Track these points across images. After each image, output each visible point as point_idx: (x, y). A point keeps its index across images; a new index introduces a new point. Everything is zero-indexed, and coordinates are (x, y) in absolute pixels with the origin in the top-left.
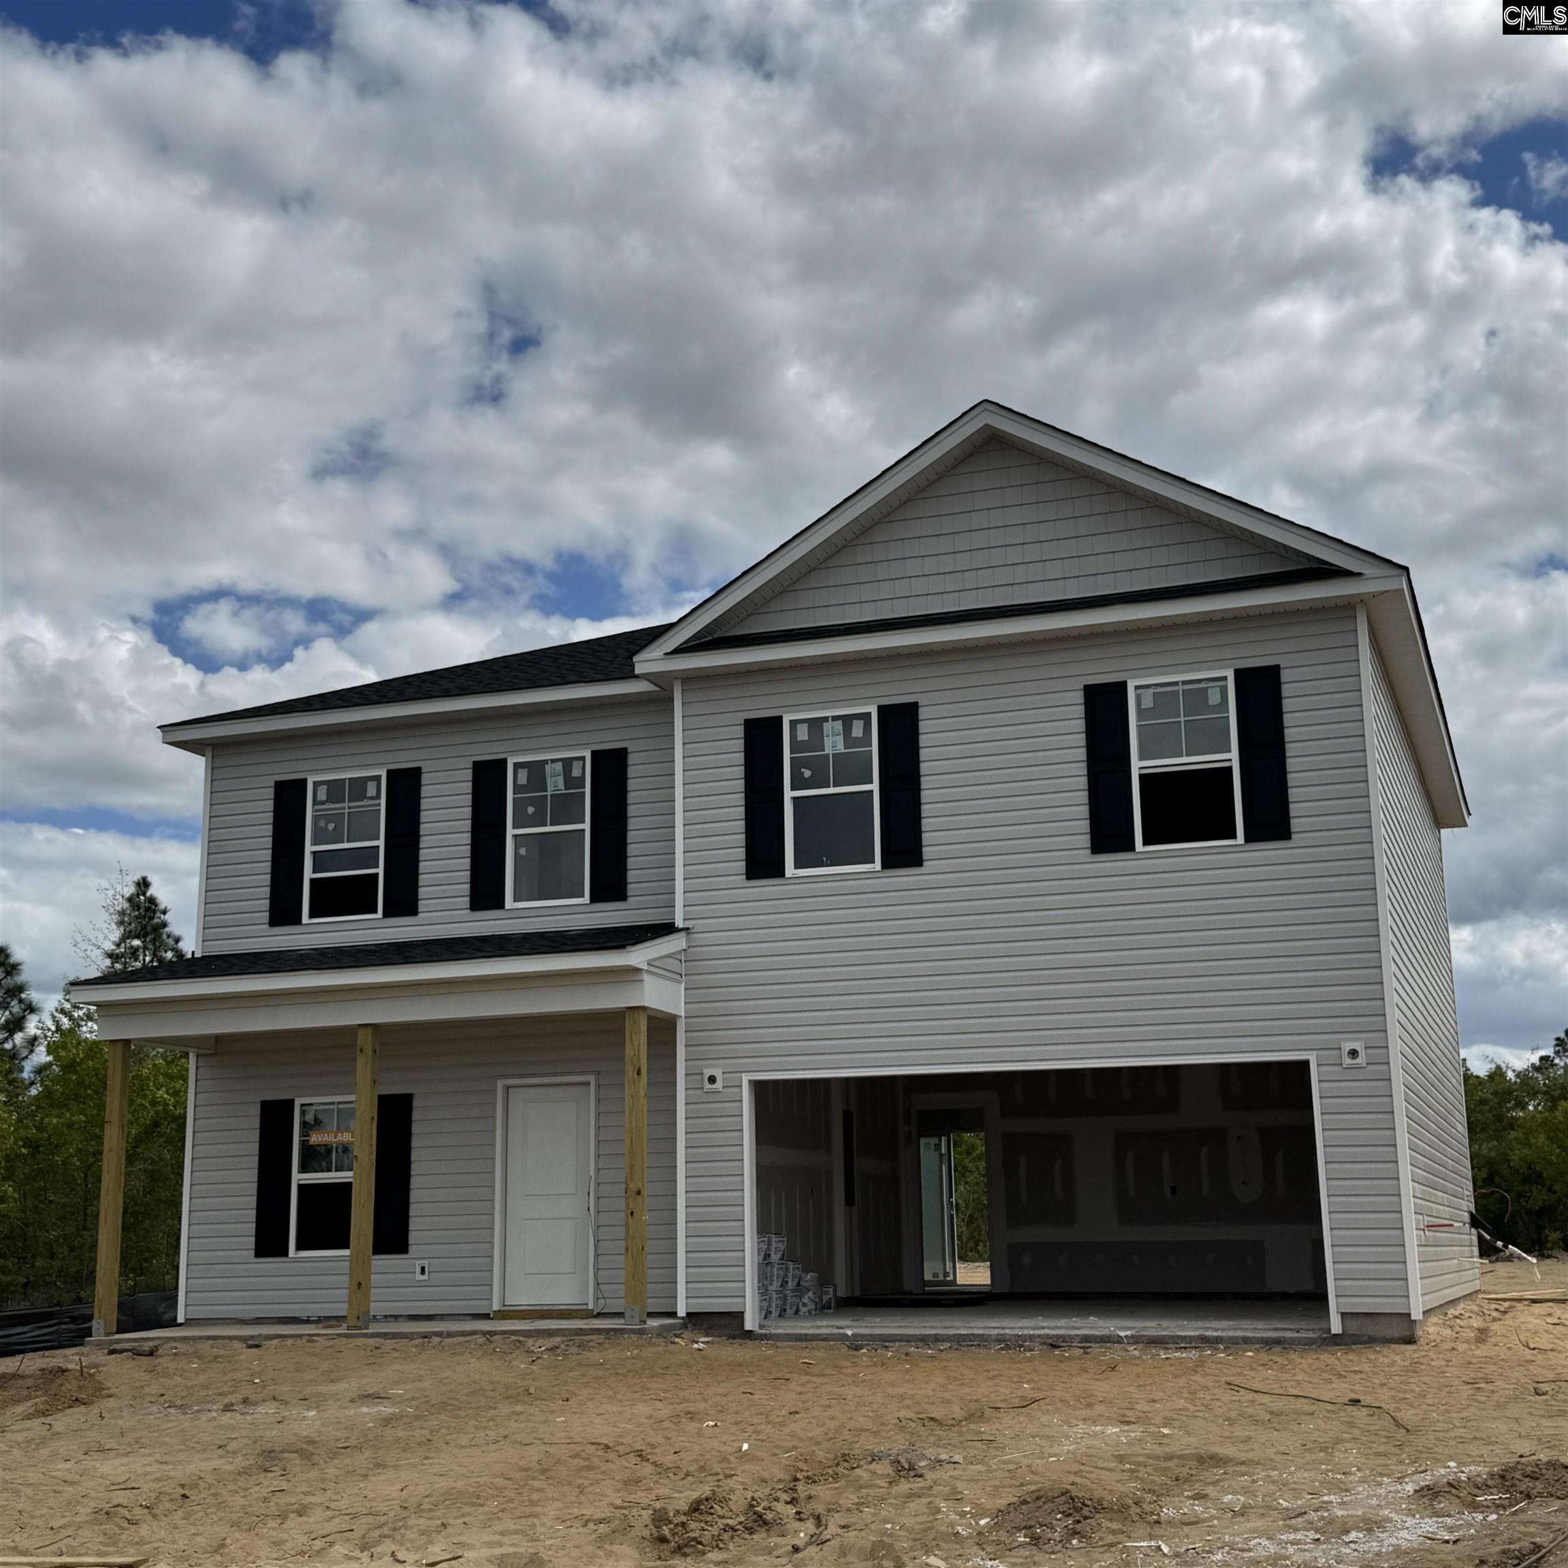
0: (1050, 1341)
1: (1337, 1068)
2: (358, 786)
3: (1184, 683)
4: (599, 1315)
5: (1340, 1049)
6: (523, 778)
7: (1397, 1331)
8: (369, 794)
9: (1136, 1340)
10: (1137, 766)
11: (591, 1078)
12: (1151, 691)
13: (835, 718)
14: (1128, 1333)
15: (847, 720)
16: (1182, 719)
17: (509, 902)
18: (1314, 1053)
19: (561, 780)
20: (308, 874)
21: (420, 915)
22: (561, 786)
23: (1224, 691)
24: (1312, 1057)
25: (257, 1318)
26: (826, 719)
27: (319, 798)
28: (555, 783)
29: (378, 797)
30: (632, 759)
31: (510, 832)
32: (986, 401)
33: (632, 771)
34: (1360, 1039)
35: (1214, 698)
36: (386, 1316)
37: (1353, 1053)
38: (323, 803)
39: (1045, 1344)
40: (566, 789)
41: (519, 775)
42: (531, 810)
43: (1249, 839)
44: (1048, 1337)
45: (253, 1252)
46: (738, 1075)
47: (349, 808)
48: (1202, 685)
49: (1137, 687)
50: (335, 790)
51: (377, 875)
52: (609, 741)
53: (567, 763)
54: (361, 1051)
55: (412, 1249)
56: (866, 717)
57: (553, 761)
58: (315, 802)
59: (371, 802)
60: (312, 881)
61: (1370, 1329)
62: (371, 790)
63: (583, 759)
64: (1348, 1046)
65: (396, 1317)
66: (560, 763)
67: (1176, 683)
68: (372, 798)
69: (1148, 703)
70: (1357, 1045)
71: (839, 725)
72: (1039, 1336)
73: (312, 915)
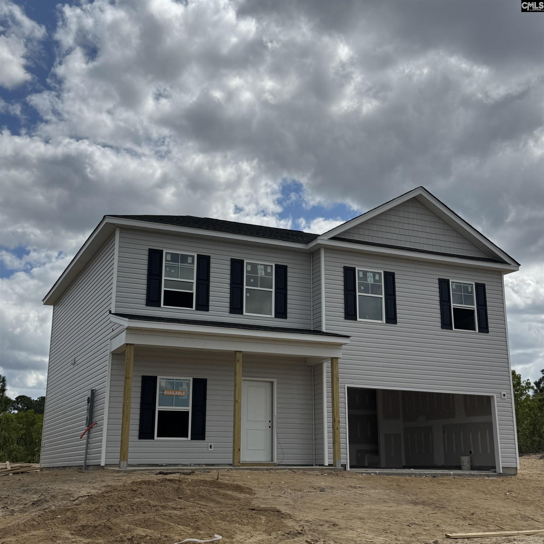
0: (433, 475)
1: (500, 399)
2: (184, 258)
3: (463, 283)
4: (279, 465)
5: (501, 394)
6: (249, 268)
7: (513, 472)
8: (189, 262)
9: (454, 475)
10: (453, 305)
11: (275, 380)
12: (455, 284)
13: (371, 272)
14: (452, 473)
15: (374, 274)
16: (463, 294)
17: (244, 313)
18: (496, 394)
19: (263, 272)
20: (163, 289)
21: (209, 312)
22: (263, 274)
23: (472, 288)
24: (495, 395)
25: (139, 464)
26: (368, 272)
27: (167, 259)
28: (261, 273)
29: (193, 263)
30: (289, 270)
31: (245, 287)
32: (422, 187)
33: (289, 274)
34: (505, 391)
35: (470, 290)
36: (195, 464)
37: (504, 395)
38: (169, 261)
39: (431, 476)
40: (265, 275)
41: (248, 267)
42: (252, 280)
43: (479, 332)
44: (433, 474)
45: (137, 437)
46: (344, 384)
47: (180, 265)
48: (467, 285)
49: (452, 282)
50: (175, 257)
51: (192, 293)
52: (281, 262)
53: (266, 266)
54: (238, 361)
55: (206, 438)
56: (380, 274)
57: (261, 264)
58: (166, 260)
59: (189, 265)
60: (165, 291)
61: (508, 472)
62: (190, 260)
63: (272, 266)
64: (503, 393)
65: (199, 465)
66: (263, 266)
67: (461, 283)
68: (190, 264)
69: (454, 287)
70: (505, 393)
71: (372, 274)
72: (430, 473)
73: (165, 304)
